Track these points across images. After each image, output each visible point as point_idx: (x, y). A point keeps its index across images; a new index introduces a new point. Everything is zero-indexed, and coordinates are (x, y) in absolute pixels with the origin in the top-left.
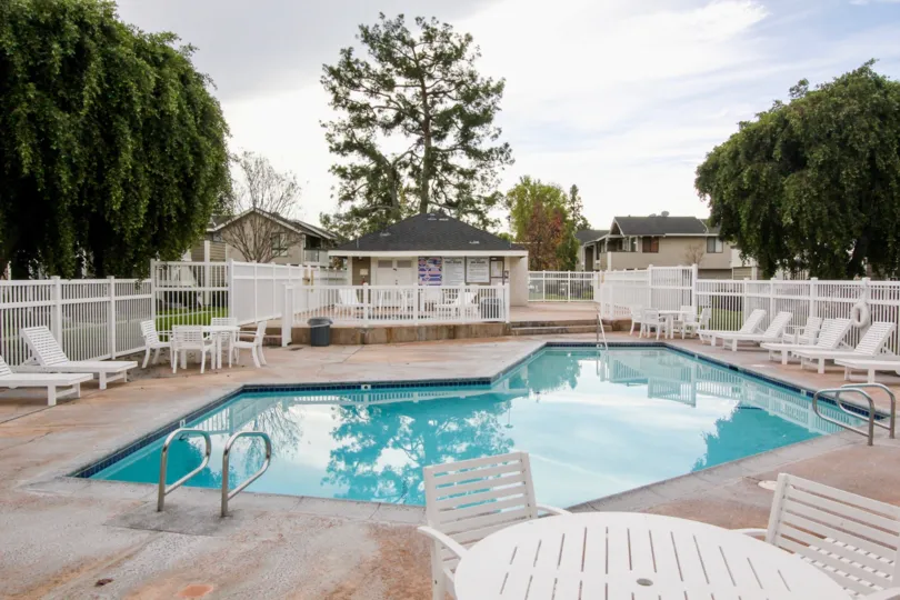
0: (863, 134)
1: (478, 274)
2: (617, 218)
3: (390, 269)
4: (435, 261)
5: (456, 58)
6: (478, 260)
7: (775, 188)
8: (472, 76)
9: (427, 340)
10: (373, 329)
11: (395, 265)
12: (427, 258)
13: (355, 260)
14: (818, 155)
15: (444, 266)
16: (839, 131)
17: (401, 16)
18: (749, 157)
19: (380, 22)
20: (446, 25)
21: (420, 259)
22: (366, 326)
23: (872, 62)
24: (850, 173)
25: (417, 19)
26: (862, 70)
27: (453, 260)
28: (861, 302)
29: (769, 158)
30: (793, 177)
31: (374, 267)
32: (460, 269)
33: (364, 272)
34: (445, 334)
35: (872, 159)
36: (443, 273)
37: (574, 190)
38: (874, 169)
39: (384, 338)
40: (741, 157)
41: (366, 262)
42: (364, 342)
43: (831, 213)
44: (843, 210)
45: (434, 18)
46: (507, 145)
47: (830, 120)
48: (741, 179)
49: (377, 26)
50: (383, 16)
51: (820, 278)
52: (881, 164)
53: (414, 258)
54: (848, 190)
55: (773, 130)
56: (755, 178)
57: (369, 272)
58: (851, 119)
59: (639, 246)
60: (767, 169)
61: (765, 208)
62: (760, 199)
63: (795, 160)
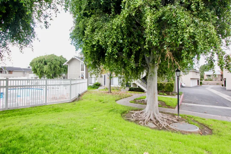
0: (54, 62)
7: (43, 67)
14: (49, 63)
24: (52, 66)
29: (42, 63)
30: (45, 66)
40: (38, 62)
43: (50, 71)
47: (50, 59)
48: (38, 65)
52: (56, 66)
54: (52, 68)
56: (40, 65)
58: (53, 60)
59: (7, 73)
60: (42, 64)
61: (41, 69)
62: (41, 68)
63: (46, 64)
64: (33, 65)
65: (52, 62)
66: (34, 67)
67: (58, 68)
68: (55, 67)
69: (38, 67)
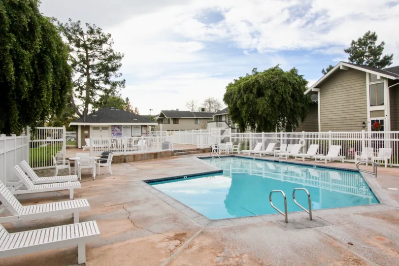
0: (280, 87)
1: (137, 132)
2: (163, 111)
3: (99, 131)
4: (119, 127)
5: (104, 42)
6: (137, 127)
7: (254, 103)
8: (111, 51)
9: (147, 159)
10: (128, 156)
11: (101, 129)
12: (115, 126)
13: (82, 127)
14: (269, 92)
15: (122, 129)
16: (274, 85)
17: (79, 21)
18: (245, 92)
19: (69, 23)
20: (99, 28)
21: (112, 126)
22: (125, 155)
23: (279, 65)
24: (277, 99)
25: (87, 24)
26: (277, 67)
27: (126, 127)
28: (303, 139)
29: (251, 92)
30: (260, 99)
31: (91, 130)
32: (129, 130)
33: (86, 132)
34: (153, 156)
35: (282, 95)
36: (122, 132)
37: (127, 99)
38: (282, 98)
39: (132, 159)
40: (242, 91)
41: (87, 128)
42: (125, 162)
43: (272, 112)
44: (275, 111)
45: (94, 25)
46: (124, 80)
47: (271, 82)
48: (243, 98)
49: (67, 24)
50: (70, 20)
51: (265, 132)
52: (285, 97)
53: (109, 126)
54: (276, 104)
55: (254, 83)
56: (248, 99)
57: (89, 132)
58: (276, 82)
59: (171, 122)
60: (252, 96)
61: (251, 109)
62: (249, 106)
63: (260, 93)
64: (230, 101)
65: (274, 89)
66: (235, 104)
67: (290, 104)
68: (283, 101)
69: (243, 104)
